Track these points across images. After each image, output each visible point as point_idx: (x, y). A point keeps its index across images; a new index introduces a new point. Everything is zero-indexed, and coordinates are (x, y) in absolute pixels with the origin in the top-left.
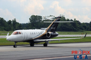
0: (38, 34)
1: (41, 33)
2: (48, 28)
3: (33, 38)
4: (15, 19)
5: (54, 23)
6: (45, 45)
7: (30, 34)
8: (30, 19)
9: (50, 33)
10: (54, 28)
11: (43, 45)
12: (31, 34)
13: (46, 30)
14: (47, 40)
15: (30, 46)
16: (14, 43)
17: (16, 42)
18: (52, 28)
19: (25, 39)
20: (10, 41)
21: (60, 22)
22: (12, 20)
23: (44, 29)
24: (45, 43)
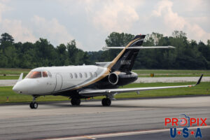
0: (89, 77)
1: (96, 74)
2: (114, 61)
3: (78, 87)
4: (73, 41)
5: (127, 50)
6: (106, 103)
7: (69, 75)
8: (106, 41)
9: (117, 73)
10: (129, 63)
11: (100, 103)
12: (72, 77)
13: (108, 67)
14: (110, 91)
15: (70, 104)
16: (31, 99)
17: (36, 96)
18: (122, 62)
19: (58, 89)
20: (21, 93)
21: (142, 47)
22: (66, 45)
23: (103, 65)
24: (105, 97)
